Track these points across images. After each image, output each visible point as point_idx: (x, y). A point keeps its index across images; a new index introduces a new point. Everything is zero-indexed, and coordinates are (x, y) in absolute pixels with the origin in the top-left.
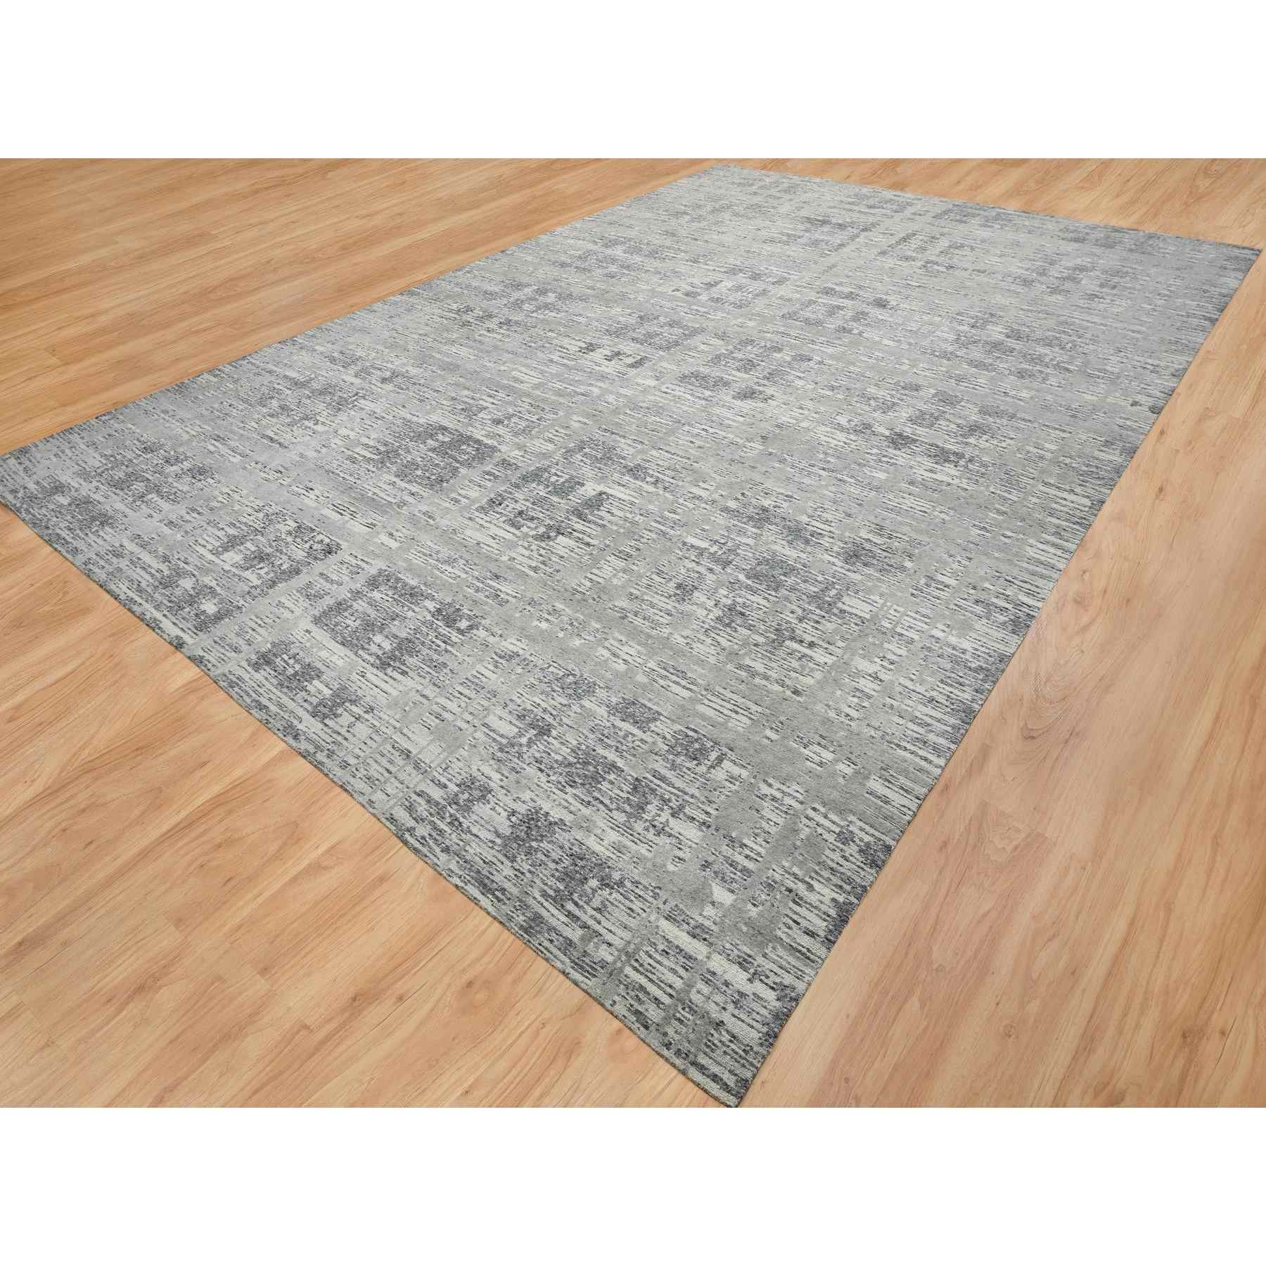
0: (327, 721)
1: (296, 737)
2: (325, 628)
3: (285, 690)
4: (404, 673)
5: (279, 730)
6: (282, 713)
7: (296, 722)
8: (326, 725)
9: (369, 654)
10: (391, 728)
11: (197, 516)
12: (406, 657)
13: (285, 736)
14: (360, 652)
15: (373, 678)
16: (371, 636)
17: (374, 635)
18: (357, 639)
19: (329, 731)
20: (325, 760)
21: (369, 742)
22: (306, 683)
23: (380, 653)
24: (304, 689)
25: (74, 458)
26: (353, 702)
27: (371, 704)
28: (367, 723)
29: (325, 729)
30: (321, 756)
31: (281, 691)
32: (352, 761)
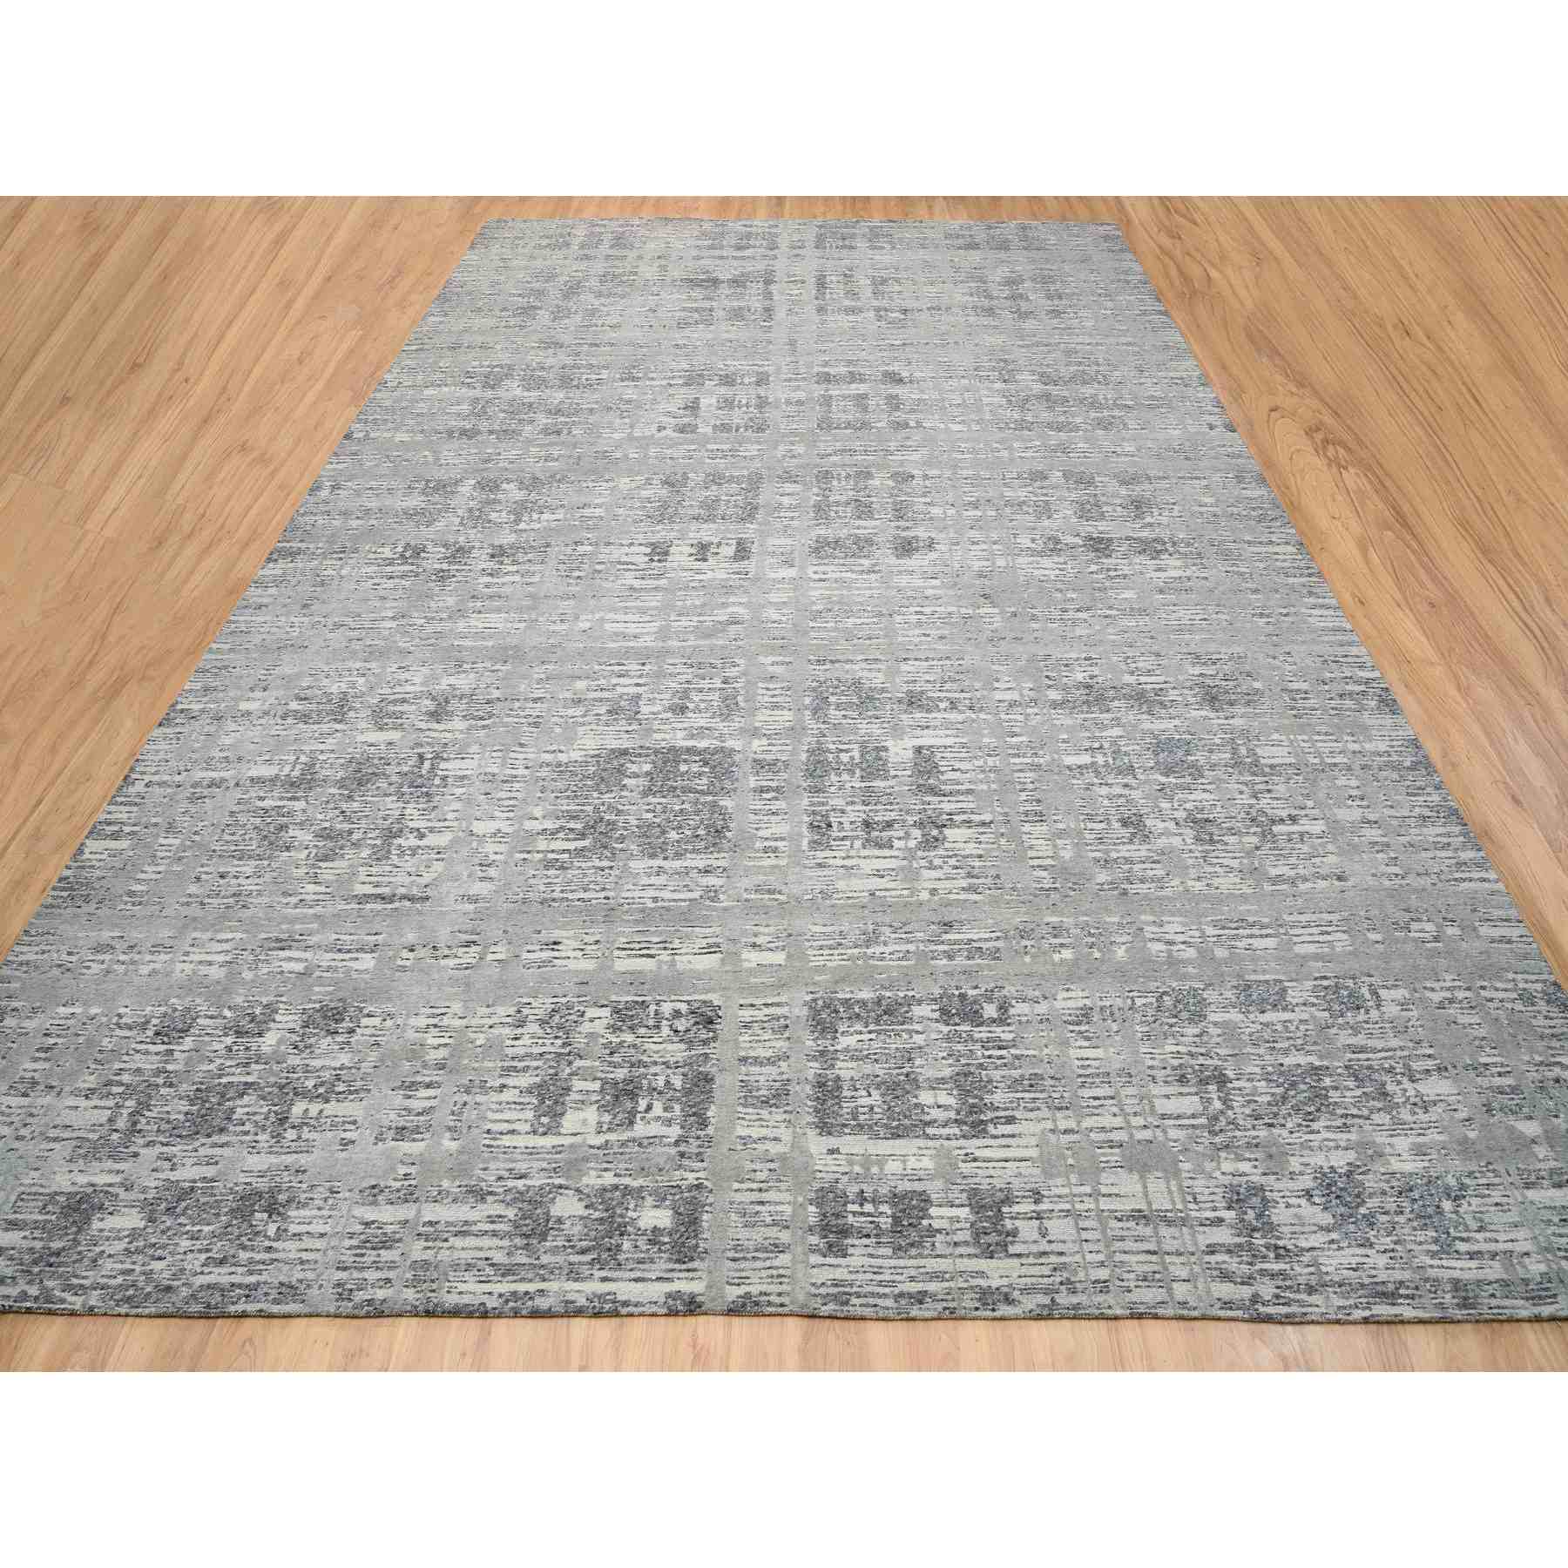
0: (1011, 1250)
1: (1008, 1300)
2: (846, 1131)
3: (913, 1252)
4: (1010, 1120)
5: (977, 1309)
6: (952, 1284)
7: (983, 1283)
8: (1019, 1256)
9: (944, 1126)
10: (1086, 1199)
11: (431, 1092)
12: (988, 1099)
13: (993, 1310)
14: (930, 1131)
15: (987, 1153)
16: (915, 1100)
17: (916, 1097)
18: (905, 1117)
19: (1031, 1260)
20: (1075, 1300)
21: (1084, 1235)
22: (925, 1222)
23: (952, 1115)
24: (932, 1232)
25: (23, 1132)
26: (1008, 1200)
27: (1028, 1187)
28: (1054, 1214)
29: (1024, 1261)
30: (1064, 1299)
31: (911, 1257)
32: (1103, 1274)
